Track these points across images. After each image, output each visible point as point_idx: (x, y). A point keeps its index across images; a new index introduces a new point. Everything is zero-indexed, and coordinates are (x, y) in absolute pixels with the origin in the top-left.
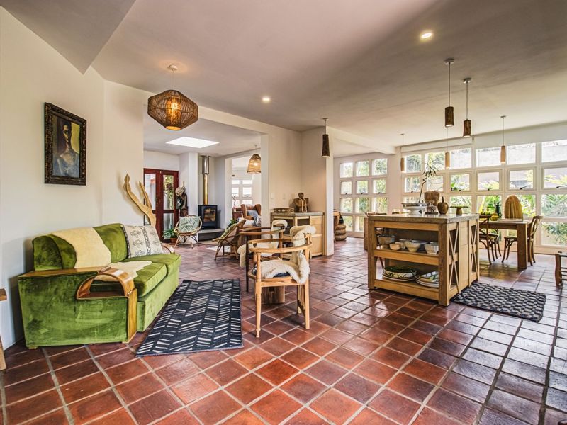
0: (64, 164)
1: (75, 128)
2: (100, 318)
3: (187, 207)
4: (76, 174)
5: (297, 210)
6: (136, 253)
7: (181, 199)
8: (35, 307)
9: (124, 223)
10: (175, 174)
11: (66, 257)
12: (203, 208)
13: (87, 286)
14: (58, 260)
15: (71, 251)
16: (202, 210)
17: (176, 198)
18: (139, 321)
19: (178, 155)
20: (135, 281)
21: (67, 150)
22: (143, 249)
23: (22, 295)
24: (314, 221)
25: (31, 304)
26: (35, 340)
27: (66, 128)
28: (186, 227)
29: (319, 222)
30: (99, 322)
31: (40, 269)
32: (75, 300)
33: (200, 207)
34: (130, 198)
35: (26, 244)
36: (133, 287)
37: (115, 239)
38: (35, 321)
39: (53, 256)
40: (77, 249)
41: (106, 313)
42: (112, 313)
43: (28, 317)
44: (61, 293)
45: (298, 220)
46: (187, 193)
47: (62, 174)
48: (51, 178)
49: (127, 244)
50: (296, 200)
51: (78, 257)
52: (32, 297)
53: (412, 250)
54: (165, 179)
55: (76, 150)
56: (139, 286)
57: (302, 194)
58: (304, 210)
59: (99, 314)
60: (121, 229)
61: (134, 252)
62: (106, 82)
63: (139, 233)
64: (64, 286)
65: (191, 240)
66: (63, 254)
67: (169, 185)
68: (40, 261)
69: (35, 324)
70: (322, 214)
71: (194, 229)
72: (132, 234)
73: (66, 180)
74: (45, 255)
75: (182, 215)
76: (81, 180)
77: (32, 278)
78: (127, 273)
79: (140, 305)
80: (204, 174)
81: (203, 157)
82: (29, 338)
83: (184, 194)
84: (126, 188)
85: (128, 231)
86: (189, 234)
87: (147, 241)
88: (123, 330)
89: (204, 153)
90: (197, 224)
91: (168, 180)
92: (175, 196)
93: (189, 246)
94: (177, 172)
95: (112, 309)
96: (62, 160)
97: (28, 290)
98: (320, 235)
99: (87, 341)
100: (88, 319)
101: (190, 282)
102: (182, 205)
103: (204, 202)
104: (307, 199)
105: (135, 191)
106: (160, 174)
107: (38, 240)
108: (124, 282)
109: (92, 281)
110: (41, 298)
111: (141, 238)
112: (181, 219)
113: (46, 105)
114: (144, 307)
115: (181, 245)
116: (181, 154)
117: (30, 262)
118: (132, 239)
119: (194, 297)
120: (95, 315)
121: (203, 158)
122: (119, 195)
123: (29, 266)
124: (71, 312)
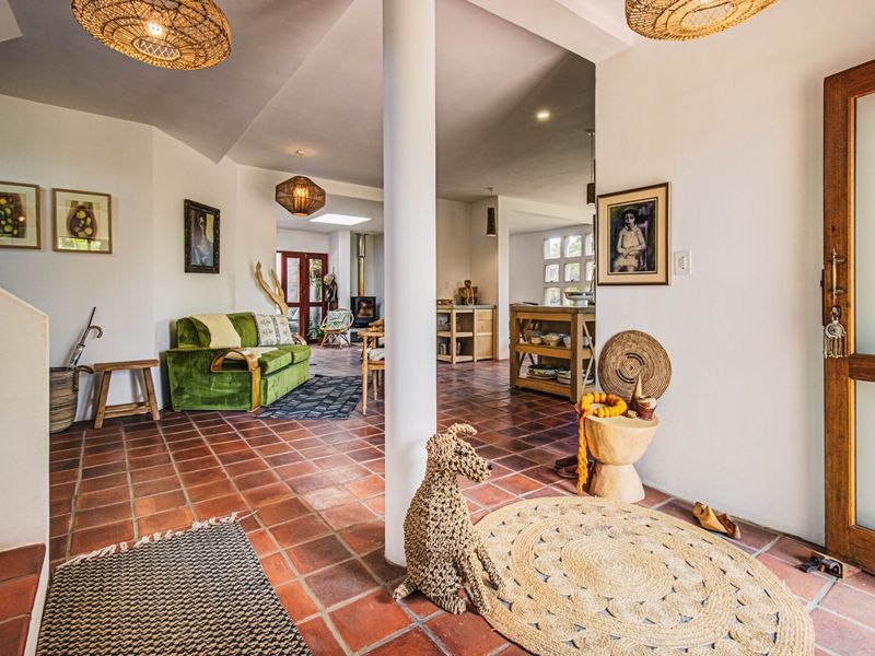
0: (201, 255)
1: (210, 218)
2: (230, 388)
3: (337, 299)
4: (210, 264)
5: (462, 302)
6: (267, 342)
7: (330, 289)
8: (179, 376)
9: (255, 312)
10: (324, 258)
11: (202, 337)
12: (357, 300)
13: (219, 362)
14: (196, 340)
15: (207, 333)
16: (355, 303)
17: (325, 287)
18: (262, 396)
19: (328, 234)
20: (259, 360)
21: (203, 241)
22: (273, 338)
23: (169, 366)
24: (480, 315)
25: (176, 374)
26: (180, 404)
27: (202, 220)
28: (335, 323)
29: (489, 317)
30: (228, 391)
31: (183, 347)
32: (210, 372)
33: (353, 299)
34: (262, 286)
35: (171, 325)
36: (256, 365)
37: (245, 325)
38: (179, 388)
39: (192, 336)
40: (211, 330)
41: (234, 385)
42: (239, 385)
43: (174, 384)
44: (199, 365)
45: (458, 314)
46: (337, 281)
47: (199, 263)
48: (190, 268)
49: (257, 332)
50: (461, 290)
51: (212, 338)
52: (177, 368)
53: (552, 344)
54: (311, 264)
55: (211, 239)
56: (262, 365)
57: (469, 282)
58: (470, 302)
59: (228, 385)
60: (251, 317)
61: (263, 340)
62: (239, 166)
63: (268, 322)
64: (201, 360)
65: (341, 340)
66: (200, 334)
67: (316, 272)
68: (182, 339)
69: (180, 391)
70: (492, 306)
71: (344, 326)
72: (263, 322)
73: (202, 269)
74: (186, 335)
75: (332, 309)
76: (215, 269)
77: (178, 352)
78: (253, 355)
79: (263, 382)
80: (359, 257)
81: (359, 235)
82: (175, 403)
83: (334, 283)
84: (258, 276)
85: (259, 319)
86: (337, 332)
87: (277, 330)
88: (247, 400)
89: (358, 230)
90: (348, 319)
91: (314, 265)
92: (323, 285)
93: (337, 346)
94: (327, 255)
95: (240, 381)
96: (199, 251)
97: (174, 362)
98: (490, 334)
99: (219, 407)
100: (220, 388)
101: (322, 376)
102: (330, 298)
103: (359, 293)
104: (475, 289)
105: (266, 278)
106: (304, 258)
107: (180, 321)
108: (250, 361)
109: (222, 358)
110: (184, 369)
111: (271, 326)
112: (330, 313)
113: (186, 201)
114: (266, 384)
115: (327, 346)
116: (330, 233)
117: (175, 339)
118: (262, 328)
119: (320, 387)
120: (225, 385)
121: (357, 237)
122: (252, 283)
123: (174, 343)
124: (206, 382)
